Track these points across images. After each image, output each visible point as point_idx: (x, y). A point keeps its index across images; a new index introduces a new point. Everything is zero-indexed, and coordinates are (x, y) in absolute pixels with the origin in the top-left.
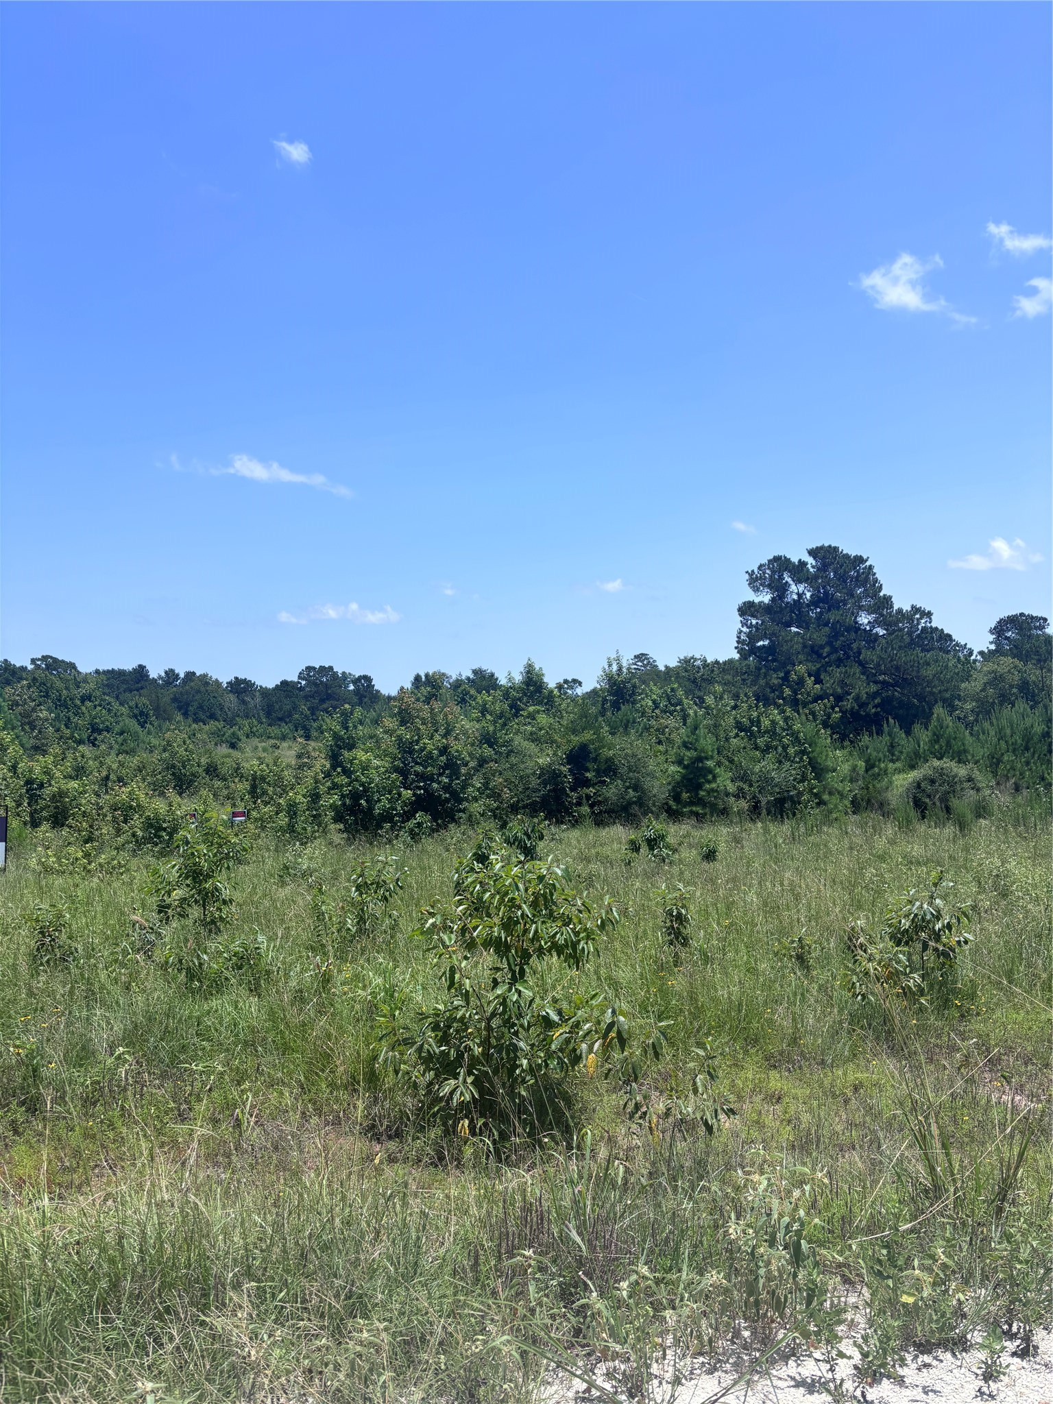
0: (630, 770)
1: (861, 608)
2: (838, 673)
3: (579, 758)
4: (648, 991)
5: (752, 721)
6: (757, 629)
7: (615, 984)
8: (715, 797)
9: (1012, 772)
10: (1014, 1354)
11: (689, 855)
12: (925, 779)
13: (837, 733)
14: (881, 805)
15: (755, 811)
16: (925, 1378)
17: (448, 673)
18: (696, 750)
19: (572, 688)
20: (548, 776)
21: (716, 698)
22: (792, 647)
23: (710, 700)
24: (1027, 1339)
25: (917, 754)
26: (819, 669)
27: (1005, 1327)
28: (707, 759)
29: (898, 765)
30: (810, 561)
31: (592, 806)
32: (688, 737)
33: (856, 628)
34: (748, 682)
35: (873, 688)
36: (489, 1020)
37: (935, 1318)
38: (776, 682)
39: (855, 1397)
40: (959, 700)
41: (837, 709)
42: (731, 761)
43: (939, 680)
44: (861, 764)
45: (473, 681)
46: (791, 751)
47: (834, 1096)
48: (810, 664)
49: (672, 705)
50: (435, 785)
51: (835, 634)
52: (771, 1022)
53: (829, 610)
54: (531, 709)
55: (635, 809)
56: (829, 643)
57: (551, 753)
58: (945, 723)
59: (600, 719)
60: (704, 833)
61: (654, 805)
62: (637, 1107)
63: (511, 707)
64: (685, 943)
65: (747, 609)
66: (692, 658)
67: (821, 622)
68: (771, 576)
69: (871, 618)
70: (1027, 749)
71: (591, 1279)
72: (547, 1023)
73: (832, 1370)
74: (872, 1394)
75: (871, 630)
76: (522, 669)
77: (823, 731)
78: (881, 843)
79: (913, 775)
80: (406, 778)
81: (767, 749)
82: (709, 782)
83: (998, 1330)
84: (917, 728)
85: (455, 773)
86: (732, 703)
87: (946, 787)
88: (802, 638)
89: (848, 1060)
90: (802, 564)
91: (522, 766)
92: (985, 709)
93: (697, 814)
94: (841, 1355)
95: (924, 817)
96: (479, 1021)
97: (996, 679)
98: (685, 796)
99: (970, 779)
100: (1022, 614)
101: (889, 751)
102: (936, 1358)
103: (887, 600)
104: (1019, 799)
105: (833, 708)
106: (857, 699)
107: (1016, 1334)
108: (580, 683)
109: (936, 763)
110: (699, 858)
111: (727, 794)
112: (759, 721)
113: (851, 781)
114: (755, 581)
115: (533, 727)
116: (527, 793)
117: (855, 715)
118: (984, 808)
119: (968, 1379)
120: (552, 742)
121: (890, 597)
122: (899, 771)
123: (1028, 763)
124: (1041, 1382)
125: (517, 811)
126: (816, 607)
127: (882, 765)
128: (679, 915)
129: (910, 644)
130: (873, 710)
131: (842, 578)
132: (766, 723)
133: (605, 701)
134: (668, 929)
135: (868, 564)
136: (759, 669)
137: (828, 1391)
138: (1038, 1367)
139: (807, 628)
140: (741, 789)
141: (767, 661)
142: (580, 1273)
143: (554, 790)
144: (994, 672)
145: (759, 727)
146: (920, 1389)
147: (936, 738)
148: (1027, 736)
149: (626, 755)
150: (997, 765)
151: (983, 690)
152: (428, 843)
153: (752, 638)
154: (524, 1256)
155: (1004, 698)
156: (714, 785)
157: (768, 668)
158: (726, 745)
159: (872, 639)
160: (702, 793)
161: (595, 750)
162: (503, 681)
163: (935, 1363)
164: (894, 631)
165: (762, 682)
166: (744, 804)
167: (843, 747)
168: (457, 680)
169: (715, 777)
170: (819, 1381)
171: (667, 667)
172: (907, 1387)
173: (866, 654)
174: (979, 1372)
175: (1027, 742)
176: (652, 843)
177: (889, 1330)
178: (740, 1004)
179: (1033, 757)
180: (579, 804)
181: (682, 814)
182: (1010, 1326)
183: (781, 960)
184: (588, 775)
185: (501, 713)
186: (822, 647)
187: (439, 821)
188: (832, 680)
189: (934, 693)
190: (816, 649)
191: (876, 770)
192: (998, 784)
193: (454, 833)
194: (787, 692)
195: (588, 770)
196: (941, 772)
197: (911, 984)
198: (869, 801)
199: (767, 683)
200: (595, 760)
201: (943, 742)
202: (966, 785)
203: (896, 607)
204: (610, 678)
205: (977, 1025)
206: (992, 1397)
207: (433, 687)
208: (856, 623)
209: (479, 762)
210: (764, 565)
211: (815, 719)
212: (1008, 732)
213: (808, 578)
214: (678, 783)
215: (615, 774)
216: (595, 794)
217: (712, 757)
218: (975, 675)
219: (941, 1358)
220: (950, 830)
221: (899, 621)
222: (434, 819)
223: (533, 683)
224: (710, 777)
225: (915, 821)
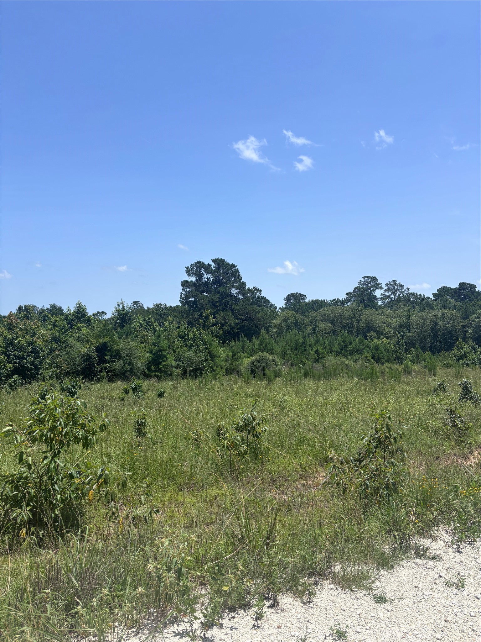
0: (127, 355)
1: (233, 286)
2: (222, 314)
3: (102, 349)
4: (125, 459)
5: (185, 334)
6: (189, 293)
7: (109, 456)
8: (167, 368)
9: (290, 358)
10: (269, 607)
11: (152, 395)
12: (256, 361)
13: (222, 340)
14: (238, 372)
15: (184, 374)
16: (232, 623)
17: (37, 305)
18: (159, 346)
19: (101, 316)
20: (87, 358)
21: (169, 323)
22: (204, 302)
23: (167, 324)
24: (275, 600)
25: (253, 350)
26: (215, 312)
27: (267, 595)
28: (164, 350)
29: (246, 354)
30: (213, 264)
31: (107, 373)
32: (155, 340)
33: (231, 296)
34: (185, 316)
35: (237, 321)
36: (41, 477)
37: (236, 595)
38: (196, 317)
39: (201, 637)
40: (271, 328)
41: (222, 330)
42: (175, 352)
43: (263, 319)
44: (230, 354)
45: (50, 310)
46: (201, 348)
47: (206, 501)
48: (211, 310)
49: (149, 326)
50: (25, 361)
51: (222, 297)
52: (180, 470)
53: (220, 286)
54: (79, 325)
55: (128, 374)
56: (220, 301)
57: (88, 347)
58: (265, 337)
59: (114, 331)
60: (160, 384)
61: (138, 372)
62: (113, 513)
63: (68, 324)
64: (144, 435)
65: (185, 284)
66: (160, 304)
67: (216, 291)
68: (196, 270)
69: (237, 291)
70: (296, 349)
71: (81, 600)
72: (71, 477)
73: (191, 626)
74: (209, 634)
75: (237, 296)
76: (75, 306)
77: (215, 339)
78: (236, 388)
79: (251, 359)
80: (9, 357)
81: (191, 346)
82: (164, 361)
83: (264, 597)
84: (254, 339)
85: (37, 355)
86: (177, 326)
87: (264, 364)
88: (208, 298)
89: (213, 485)
90: (209, 266)
91: (73, 353)
92: (281, 332)
93: (158, 376)
94: (196, 618)
95: (254, 377)
96: (36, 478)
97: (286, 320)
98: (153, 367)
99: (274, 361)
100: (297, 293)
101: (242, 348)
102: (237, 614)
103: (244, 284)
104: (292, 370)
105: (220, 329)
106: (230, 325)
107: (270, 598)
108: (106, 314)
109: (261, 354)
110: (156, 396)
111: (172, 367)
112: (188, 334)
113: (226, 361)
114: (189, 271)
115: (79, 334)
116: (75, 366)
117: (229, 332)
118: (279, 373)
119: (250, 621)
120: (89, 342)
121: (245, 283)
122: (246, 357)
123: (296, 355)
124: (279, 618)
125: (69, 375)
126: (215, 285)
127: (239, 355)
128: (142, 423)
129: (252, 303)
130: (237, 331)
131: (226, 273)
132: (192, 335)
133: (116, 323)
134: (137, 429)
135: (236, 268)
136: (189, 311)
137: (189, 636)
138: (278, 611)
139: (211, 294)
140: (178, 364)
141: (193, 307)
142: (76, 597)
143: (89, 365)
144: (285, 316)
145: (188, 337)
146: (229, 629)
147: (261, 343)
148: (297, 344)
149: (126, 348)
150: (285, 355)
151: (281, 324)
152: (19, 390)
153: (187, 297)
154: (45, 593)
155: (289, 328)
156: (166, 363)
157: (194, 311)
158: (173, 345)
159: (237, 300)
160: (161, 366)
161: (110, 346)
162: (65, 311)
163: (236, 616)
164: (246, 297)
165: (191, 317)
166: (179, 371)
167: (224, 346)
168: (42, 309)
169: (167, 359)
170: (186, 632)
171: (148, 308)
172: (224, 629)
173: (234, 306)
174: (254, 617)
175: (296, 346)
176: (134, 390)
177: (216, 603)
178: (167, 462)
179: (298, 352)
180: (101, 371)
181: (151, 376)
182: (269, 595)
183: (188, 442)
184: (106, 358)
185: (63, 327)
186: (216, 302)
187: (27, 380)
188: (219, 318)
189: (261, 324)
190: (214, 303)
191: (236, 356)
192: (285, 363)
193: (35, 386)
194: (201, 321)
195: (106, 355)
196: (262, 358)
197: (242, 449)
198: (233, 370)
199: (193, 317)
200: (110, 350)
201: (264, 345)
202: (272, 363)
203: (247, 287)
204: (119, 312)
205: (268, 466)
206: (258, 627)
207: (28, 312)
208: (231, 293)
209: (50, 350)
210: (193, 265)
211: (212, 334)
212: (290, 341)
213: (212, 272)
214: (150, 362)
215: (120, 357)
216: (109, 367)
217: (166, 350)
218: (278, 317)
219: (239, 613)
220: (265, 382)
221: (248, 293)
222: (24, 378)
223: (80, 312)
224: (165, 359)
225: (251, 378)
